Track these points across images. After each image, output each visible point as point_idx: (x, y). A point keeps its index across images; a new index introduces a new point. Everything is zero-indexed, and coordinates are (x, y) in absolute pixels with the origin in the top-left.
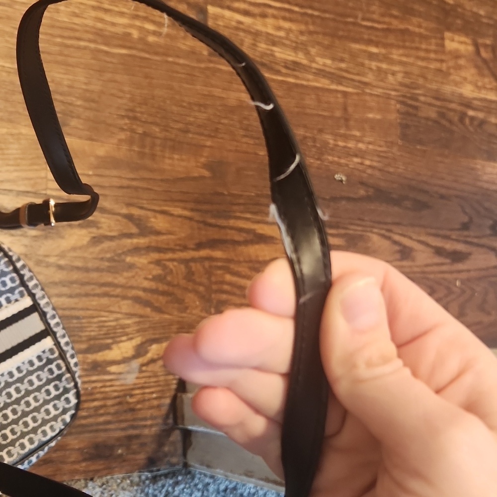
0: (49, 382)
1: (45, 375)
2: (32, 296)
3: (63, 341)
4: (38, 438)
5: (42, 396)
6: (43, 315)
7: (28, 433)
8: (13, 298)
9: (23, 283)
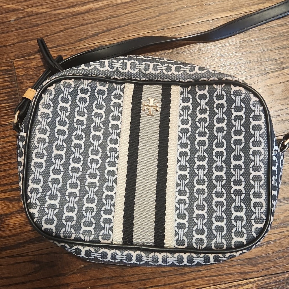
0: (80, 216)
1: (89, 216)
2: (172, 251)
3: (109, 252)
4: (36, 173)
5: (71, 202)
6: (147, 249)
7: (48, 168)
8: (181, 232)
9: (190, 249)
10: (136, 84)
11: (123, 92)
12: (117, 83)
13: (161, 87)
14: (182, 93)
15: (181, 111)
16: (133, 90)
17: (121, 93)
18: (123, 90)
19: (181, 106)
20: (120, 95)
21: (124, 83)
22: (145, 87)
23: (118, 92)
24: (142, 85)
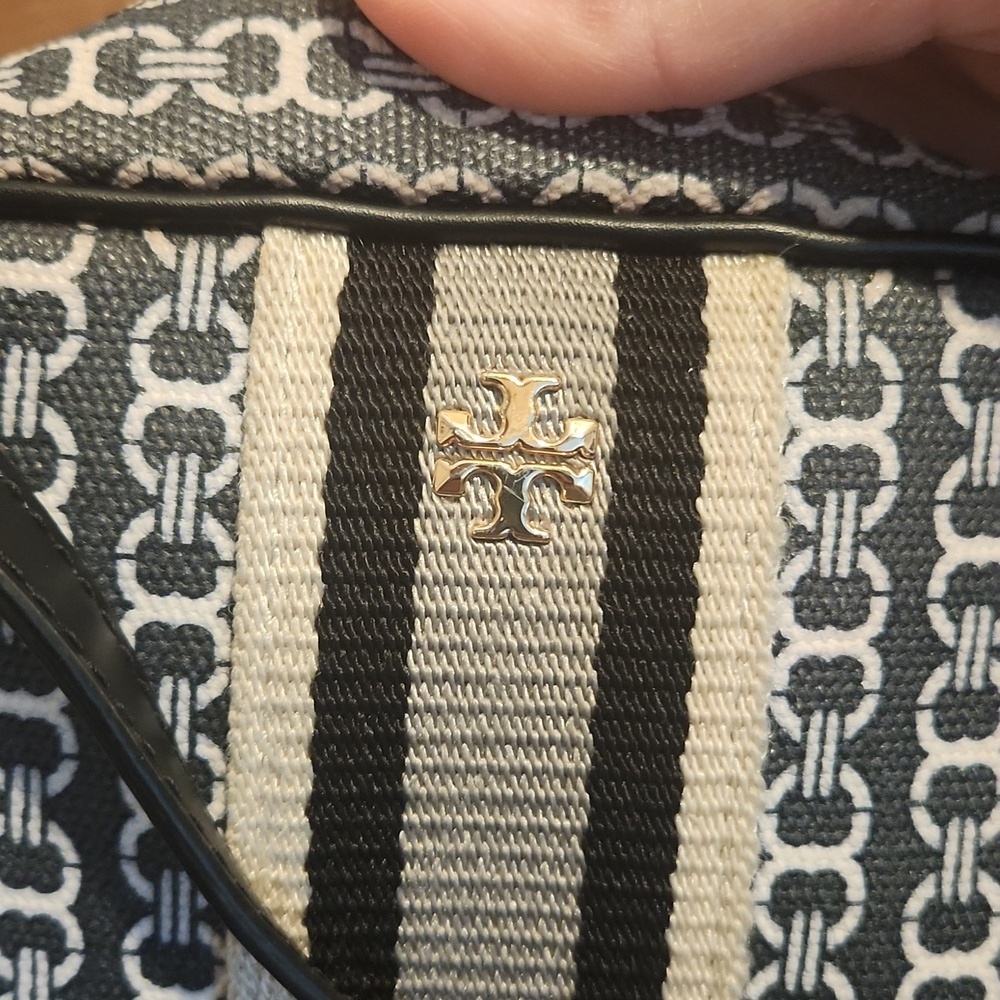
10: (362, 236)
11: (247, 312)
12: (182, 224)
13: (608, 265)
14: (805, 326)
15: (796, 494)
16: (338, 285)
17: (229, 318)
18: (238, 290)
19: (802, 447)
20: (217, 332)
21: (253, 223)
22: (454, 267)
23: (194, 306)
24: (429, 240)
